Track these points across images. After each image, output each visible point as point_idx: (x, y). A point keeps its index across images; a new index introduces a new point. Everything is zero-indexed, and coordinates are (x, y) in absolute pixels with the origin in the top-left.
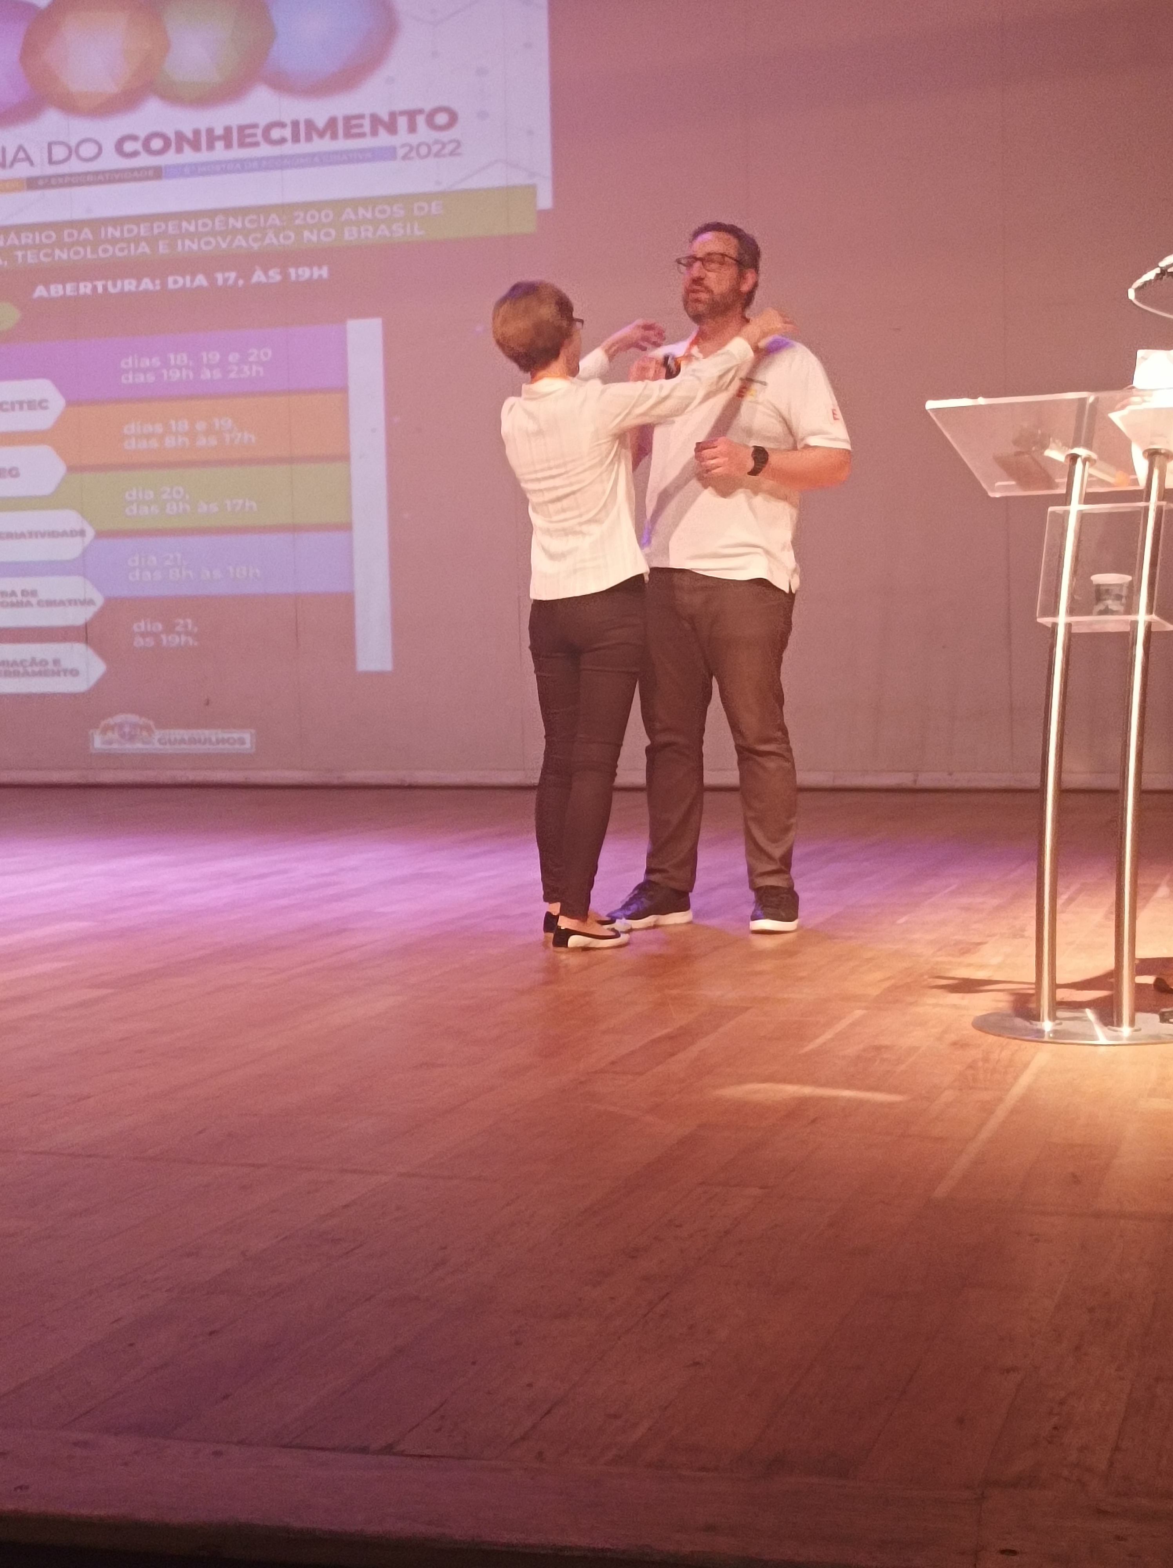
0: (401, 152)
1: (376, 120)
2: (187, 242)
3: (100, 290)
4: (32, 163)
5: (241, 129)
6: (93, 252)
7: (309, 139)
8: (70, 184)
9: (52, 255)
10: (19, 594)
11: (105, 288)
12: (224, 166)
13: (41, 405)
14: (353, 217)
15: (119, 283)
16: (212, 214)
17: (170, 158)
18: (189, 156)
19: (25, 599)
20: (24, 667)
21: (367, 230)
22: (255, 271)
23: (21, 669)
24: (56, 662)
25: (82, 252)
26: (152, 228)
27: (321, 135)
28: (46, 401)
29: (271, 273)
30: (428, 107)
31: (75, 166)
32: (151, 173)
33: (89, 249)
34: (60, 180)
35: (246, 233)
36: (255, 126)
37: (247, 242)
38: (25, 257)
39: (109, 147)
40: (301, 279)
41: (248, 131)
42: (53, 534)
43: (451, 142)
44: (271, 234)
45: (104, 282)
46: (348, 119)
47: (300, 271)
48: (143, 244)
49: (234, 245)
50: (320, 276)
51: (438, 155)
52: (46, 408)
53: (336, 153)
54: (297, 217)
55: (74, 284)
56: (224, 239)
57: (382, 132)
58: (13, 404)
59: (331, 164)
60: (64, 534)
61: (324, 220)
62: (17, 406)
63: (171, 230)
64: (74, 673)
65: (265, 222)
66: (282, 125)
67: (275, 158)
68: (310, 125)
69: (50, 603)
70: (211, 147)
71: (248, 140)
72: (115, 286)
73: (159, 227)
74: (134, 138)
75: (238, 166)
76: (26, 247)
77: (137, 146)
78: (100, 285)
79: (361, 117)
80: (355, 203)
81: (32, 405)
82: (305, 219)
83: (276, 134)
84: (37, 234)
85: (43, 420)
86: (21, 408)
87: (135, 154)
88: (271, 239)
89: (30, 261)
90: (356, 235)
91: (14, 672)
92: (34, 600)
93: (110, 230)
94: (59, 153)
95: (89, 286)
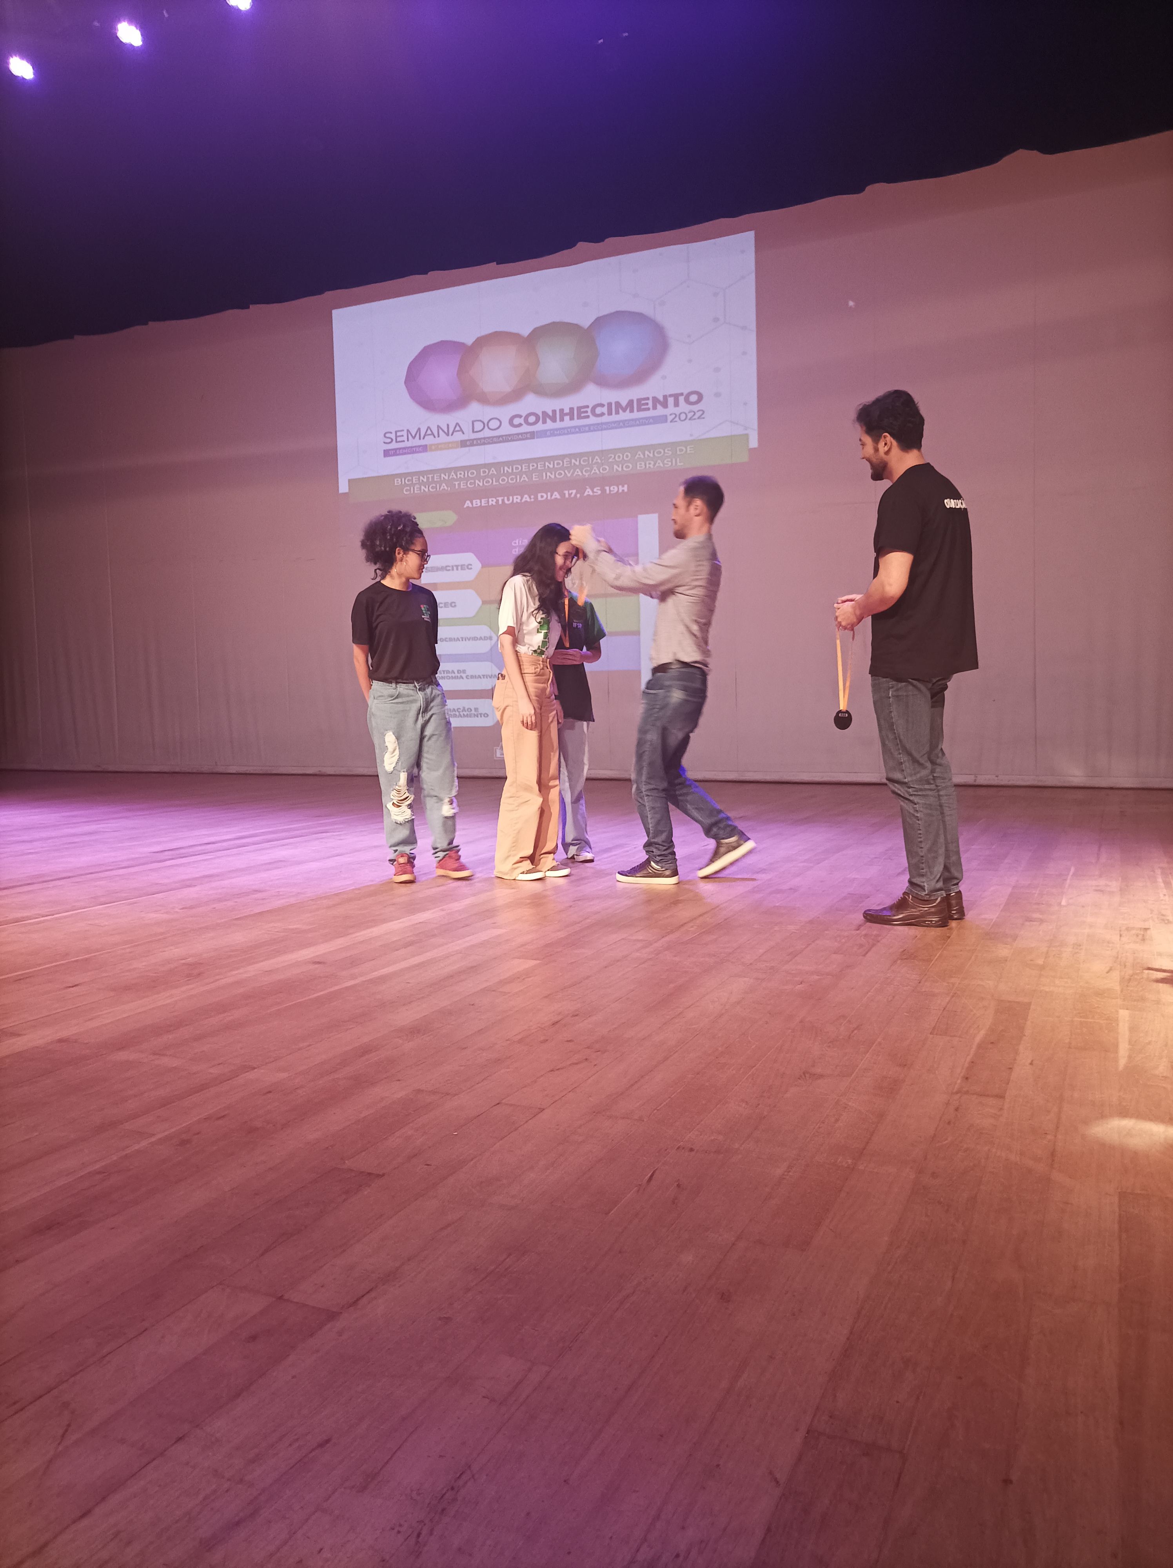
0: (670, 418)
1: (655, 400)
2: (548, 474)
3: (500, 502)
4: (463, 433)
5: (579, 408)
6: (496, 482)
7: (617, 413)
8: (484, 444)
9: (475, 481)
10: (456, 672)
11: (503, 500)
12: (569, 430)
13: (469, 567)
14: (642, 456)
15: (511, 498)
16: (562, 457)
17: (540, 427)
18: (550, 425)
19: (459, 675)
20: (459, 712)
21: (650, 464)
22: (587, 488)
23: (457, 713)
24: (476, 709)
25: (491, 481)
26: (529, 466)
27: (624, 410)
28: (471, 565)
29: (595, 490)
30: (685, 393)
31: (487, 433)
32: (528, 436)
33: (494, 479)
34: (479, 442)
35: (581, 467)
36: (588, 407)
37: (582, 472)
38: (459, 485)
39: (505, 423)
40: (612, 493)
41: (582, 410)
42: (475, 639)
43: (698, 411)
44: (595, 468)
45: (503, 498)
46: (639, 400)
47: (612, 488)
48: (524, 476)
49: (574, 475)
50: (623, 490)
51: (690, 419)
52: (471, 569)
53: (632, 420)
54: (611, 457)
55: (487, 499)
56: (569, 473)
57: (659, 406)
58: (452, 566)
59: (628, 426)
60: (481, 638)
61: (625, 458)
62: (455, 568)
63: (539, 468)
64: (486, 715)
65: (592, 461)
66: (602, 405)
67: (598, 424)
68: (618, 404)
69: (472, 677)
70: (562, 420)
71: (583, 415)
72: (508, 500)
73: (533, 466)
74: (520, 416)
75: (577, 430)
76: (460, 479)
77: (521, 421)
78: (500, 499)
79: (648, 399)
80: (643, 448)
81: (463, 567)
82: (615, 457)
83: (598, 411)
84: (466, 472)
85: (468, 576)
86: (457, 569)
87: (520, 425)
88: (595, 470)
89: (462, 487)
90: (644, 467)
91: (454, 714)
92: (464, 676)
93: (506, 468)
94: (478, 426)
95: (495, 500)
